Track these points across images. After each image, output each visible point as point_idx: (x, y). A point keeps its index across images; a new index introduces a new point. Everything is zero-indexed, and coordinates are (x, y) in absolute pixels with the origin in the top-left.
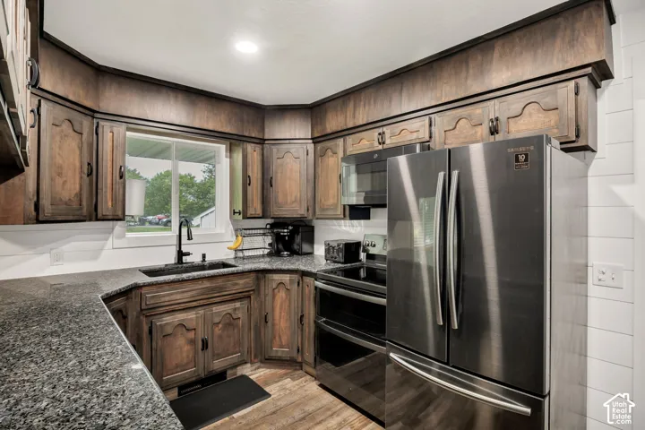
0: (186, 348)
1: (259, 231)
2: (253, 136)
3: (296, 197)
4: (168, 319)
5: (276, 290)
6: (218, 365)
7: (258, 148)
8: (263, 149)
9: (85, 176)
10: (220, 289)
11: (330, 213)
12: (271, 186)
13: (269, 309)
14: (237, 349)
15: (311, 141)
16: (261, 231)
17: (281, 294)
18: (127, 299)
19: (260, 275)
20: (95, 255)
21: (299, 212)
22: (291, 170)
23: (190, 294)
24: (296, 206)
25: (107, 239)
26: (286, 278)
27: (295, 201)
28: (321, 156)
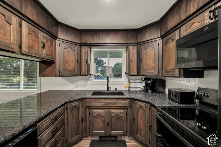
0: (101, 123)
1: (139, 81)
2: (133, 42)
3: (152, 66)
4: (95, 111)
5: (139, 109)
6: (114, 133)
7: (135, 47)
8: (137, 48)
9: (76, 63)
10: (114, 104)
11: (170, 74)
12: (141, 62)
13: (135, 116)
14: (122, 129)
15: (160, 38)
16: (140, 81)
17: (141, 112)
18: (80, 102)
19: (132, 100)
20: (85, 85)
21: (154, 73)
22: (150, 54)
23: (102, 104)
24: (152, 70)
25: (88, 81)
26: (143, 104)
27: (152, 68)
28: (165, 44)
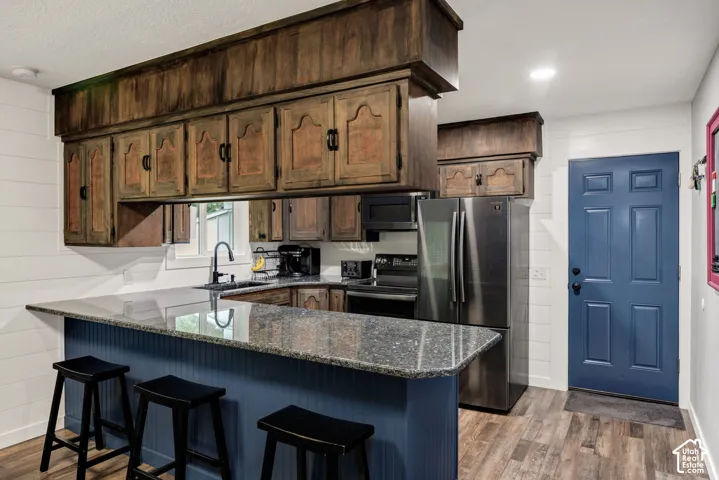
3: (313, 222)
5: (307, 303)
11: (347, 235)
12: (291, 211)
16: (273, 254)
19: (293, 290)
20: (153, 275)
21: (316, 236)
24: (313, 230)
25: (161, 261)
26: (316, 292)
